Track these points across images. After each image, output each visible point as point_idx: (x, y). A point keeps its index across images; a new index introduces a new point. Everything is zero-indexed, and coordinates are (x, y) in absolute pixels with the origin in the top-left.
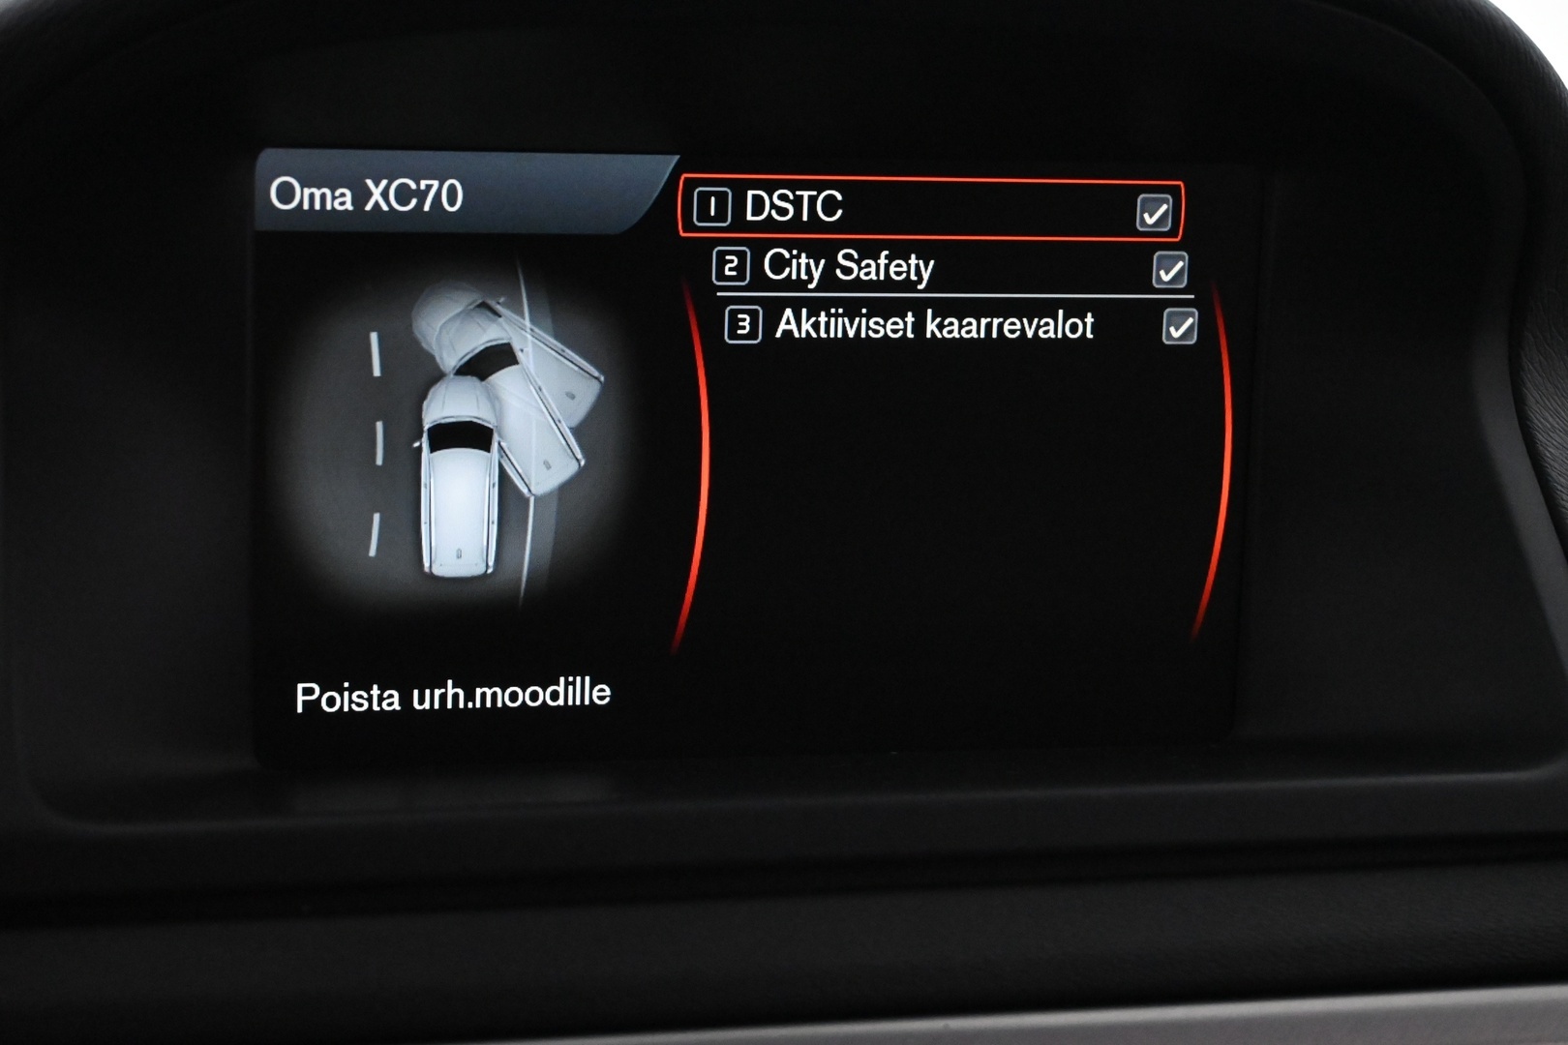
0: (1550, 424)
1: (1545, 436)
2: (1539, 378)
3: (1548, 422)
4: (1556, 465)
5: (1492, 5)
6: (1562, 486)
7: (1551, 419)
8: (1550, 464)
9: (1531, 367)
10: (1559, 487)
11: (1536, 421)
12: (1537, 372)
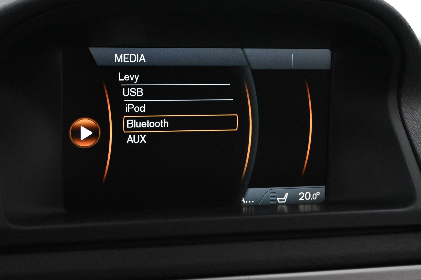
0: (409, 117)
1: (407, 120)
2: (406, 105)
3: (408, 116)
4: (410, 128)
5: (384, 1)
6: (412, 133)
7: (409, 115)
8: (409, 127)
9: (403, 102)
10: (411, 133)
11: (405, 116)
12: (405, 103)
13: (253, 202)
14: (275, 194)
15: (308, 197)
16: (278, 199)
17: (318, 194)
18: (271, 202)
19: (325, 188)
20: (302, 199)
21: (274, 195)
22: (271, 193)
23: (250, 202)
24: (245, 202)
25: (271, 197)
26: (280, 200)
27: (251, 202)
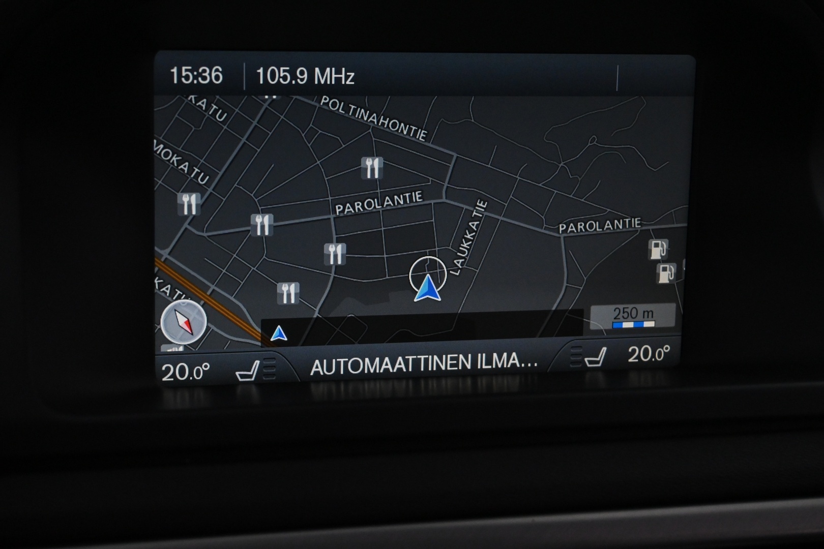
13: (536, 365)
14: (581, 350)
15: (646, 356)
16: (586, 359)
17: (667, 348)
18: (572, 365)
19: (680, 337)
20: (635, 359)
21: (579, 351)
22: (572, 347)
23: (529, 365)
24: (521, 365)
25: (573, 355)
26: (590, 362)
27: (532, 365)
